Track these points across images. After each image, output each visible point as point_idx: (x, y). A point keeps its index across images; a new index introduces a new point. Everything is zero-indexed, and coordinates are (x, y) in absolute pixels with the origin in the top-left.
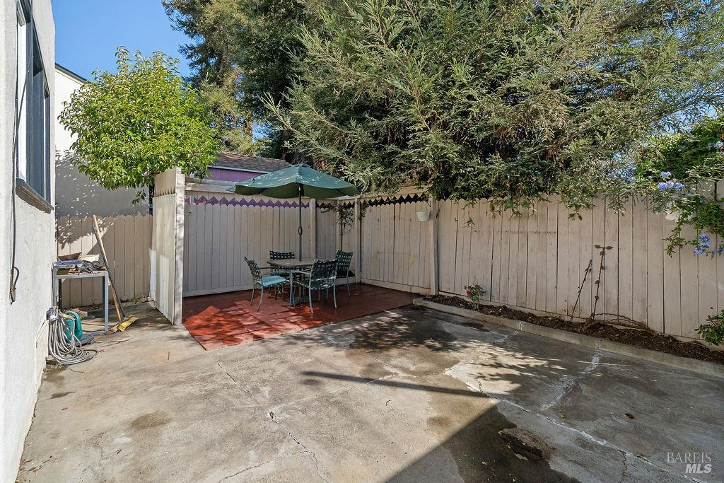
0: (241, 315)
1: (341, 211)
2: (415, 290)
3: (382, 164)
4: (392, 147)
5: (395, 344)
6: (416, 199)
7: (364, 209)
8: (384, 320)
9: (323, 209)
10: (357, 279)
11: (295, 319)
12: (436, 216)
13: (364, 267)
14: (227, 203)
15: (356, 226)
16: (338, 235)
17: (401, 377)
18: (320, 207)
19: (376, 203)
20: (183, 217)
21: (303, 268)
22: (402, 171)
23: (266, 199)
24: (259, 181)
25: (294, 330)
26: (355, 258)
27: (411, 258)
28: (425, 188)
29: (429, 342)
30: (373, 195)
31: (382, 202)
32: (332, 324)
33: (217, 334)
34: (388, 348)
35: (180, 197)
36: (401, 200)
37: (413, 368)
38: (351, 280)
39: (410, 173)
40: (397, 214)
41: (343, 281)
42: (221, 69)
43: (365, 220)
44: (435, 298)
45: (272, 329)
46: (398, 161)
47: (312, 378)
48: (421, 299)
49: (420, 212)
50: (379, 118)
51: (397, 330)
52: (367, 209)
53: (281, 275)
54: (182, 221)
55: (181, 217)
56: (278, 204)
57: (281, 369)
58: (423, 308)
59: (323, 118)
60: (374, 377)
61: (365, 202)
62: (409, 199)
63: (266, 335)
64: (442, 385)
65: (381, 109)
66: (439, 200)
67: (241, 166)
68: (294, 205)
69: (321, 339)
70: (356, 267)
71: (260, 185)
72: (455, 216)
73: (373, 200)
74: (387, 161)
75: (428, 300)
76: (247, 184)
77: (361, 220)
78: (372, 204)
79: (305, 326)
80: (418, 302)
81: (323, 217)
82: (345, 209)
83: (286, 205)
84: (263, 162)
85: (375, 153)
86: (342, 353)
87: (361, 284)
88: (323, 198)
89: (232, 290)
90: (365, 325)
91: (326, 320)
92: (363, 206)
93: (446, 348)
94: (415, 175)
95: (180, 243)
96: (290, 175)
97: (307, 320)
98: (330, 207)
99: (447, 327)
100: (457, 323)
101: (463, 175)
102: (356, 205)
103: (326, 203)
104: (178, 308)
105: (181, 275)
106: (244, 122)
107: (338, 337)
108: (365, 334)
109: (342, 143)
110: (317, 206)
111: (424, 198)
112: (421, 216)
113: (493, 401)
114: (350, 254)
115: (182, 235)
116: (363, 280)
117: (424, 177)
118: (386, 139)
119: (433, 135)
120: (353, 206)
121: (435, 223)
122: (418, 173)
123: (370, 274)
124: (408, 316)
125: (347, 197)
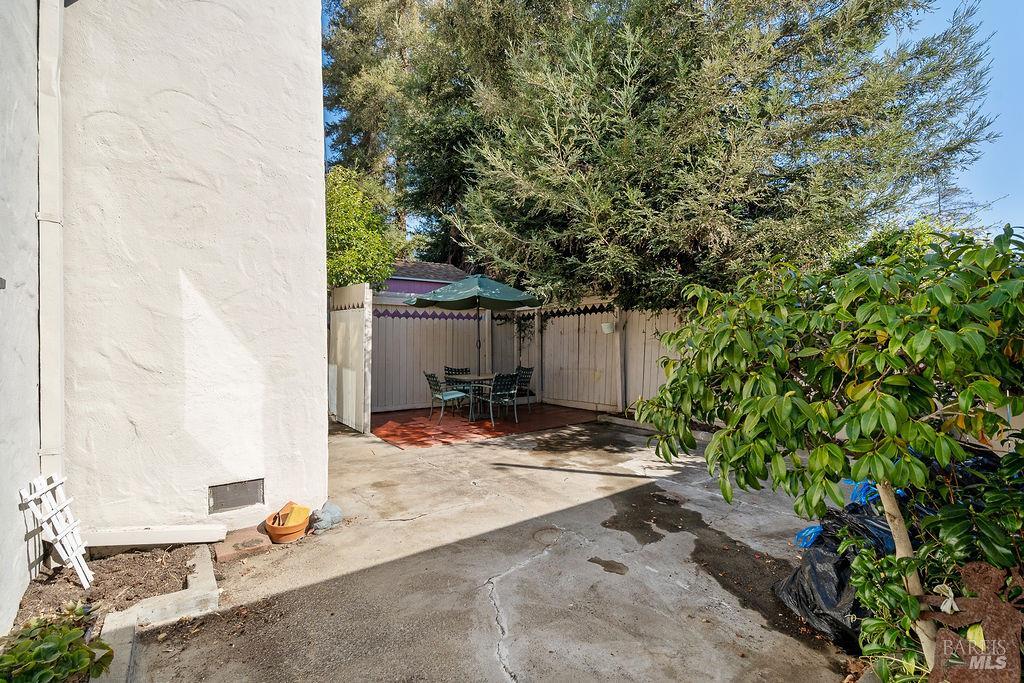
0: (423, 428)
1: (519, 323)
2: (600, 408)
3: (563, 275)
4: (572, 260)
5: (575, 448)
6: (601, 309)
7: (545, 321)
8: (566, 432)
9: (498, 321)
10: (538, 399)
11: (477, 431)
12: (622, 327)
13: (546, 386)
14: (400, 316)
15: (536, 339)
16: (516, 349)
17: (579, 467)
18: (496, 319)
19: (559, 314)
20: (371, 330)
21: (480, 382)
22: (584, 282)
23: (439, 311)
24: (440, 294)
25: (480, 438)
26: (535, 375)
27: (597, 373)
28: (610, 299)
29: (608, 448)
30: (555, 305)
31: (565, 313)
32: (514, 435)
33: (408, 440)
34: (567, 450)
35: (368, 312)
36: (586, 311)
37: (590, 462)
38: (531, 400)
39: (592, 285)
40: (582, 327)
41: (524, 400)
42: (370, 151)
43: (546, 333)
44: (620, 415)
45: (456, 437)
46: (579, 271)
47: (501, 466)
48: (605, 415)
49: (605, 324)
50: (560, 231)
51: (578, 440)
52: (549, 321)
53: (460, 391)
54: (370, 334)
55: (369, 331)
56: (452, 316)
57: (474, 462)
58: (608, 424)
59: (503, 230)
60: (556, 467)
61: (546, 313)
62: (594, 310)
63: (453, 441)
64: (613, 472)
65: (562, 222)
66: (626, 310)
67: (408, 274)
68: (468, 317)
69: (505, 444)
70: (537, 385)
71: (440, 298)
72: (642, 328)
73: (555, 311)
74: (568, 273)
75: (614, 416)
76: (428, 297)
77: (542, 333)
78: (553, 315)
79: (488, 436)
80: (602, 419)
81: (499, 330)
82: (523, 322)
83: (460, 317)
84: (430, 268)
85: (555, 265)
86: (526, 453)
87: (542, 403)
88: (499, 310)
89: (406, 408)
90: (547, 436)
91: (507, 432)
92: (545, 318)
93: (622, 451)
94: (596, 287)
95: (369, 356)
96: (470, 288)
97: (488, 431)
98: (506, 319)
99: (628, 438)
100: (640, 435)
101: (647, 286)
102: (536, 317)
103: (503, 314)
104: (367, 419)
105: (370, 387)
106: (397, 214)
107: (520, 443)
108: (546, 442)
109: (523, 253)
110: (493, 317)
111: (610, 308)
112: (606, 328)
113: (653, 480)
114: (531, 369)
115: (370, 348)
116: (545, 400)
117: (606, 288)
118: (568, 250)
119: (612, 251)
120: (533, 318)
121: (621, 335)
122: (599, 284)
123: (552, 393)
124: (591, 430)
125: (526, 308)
